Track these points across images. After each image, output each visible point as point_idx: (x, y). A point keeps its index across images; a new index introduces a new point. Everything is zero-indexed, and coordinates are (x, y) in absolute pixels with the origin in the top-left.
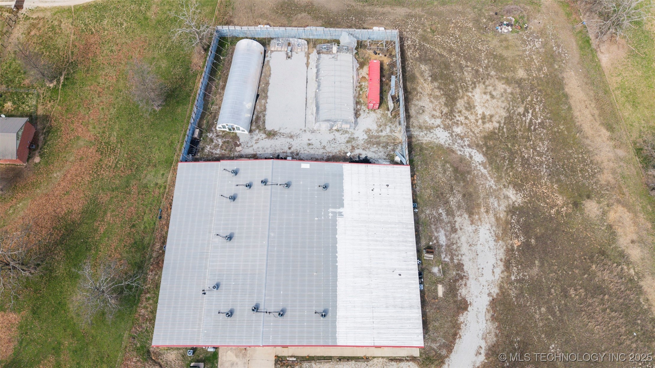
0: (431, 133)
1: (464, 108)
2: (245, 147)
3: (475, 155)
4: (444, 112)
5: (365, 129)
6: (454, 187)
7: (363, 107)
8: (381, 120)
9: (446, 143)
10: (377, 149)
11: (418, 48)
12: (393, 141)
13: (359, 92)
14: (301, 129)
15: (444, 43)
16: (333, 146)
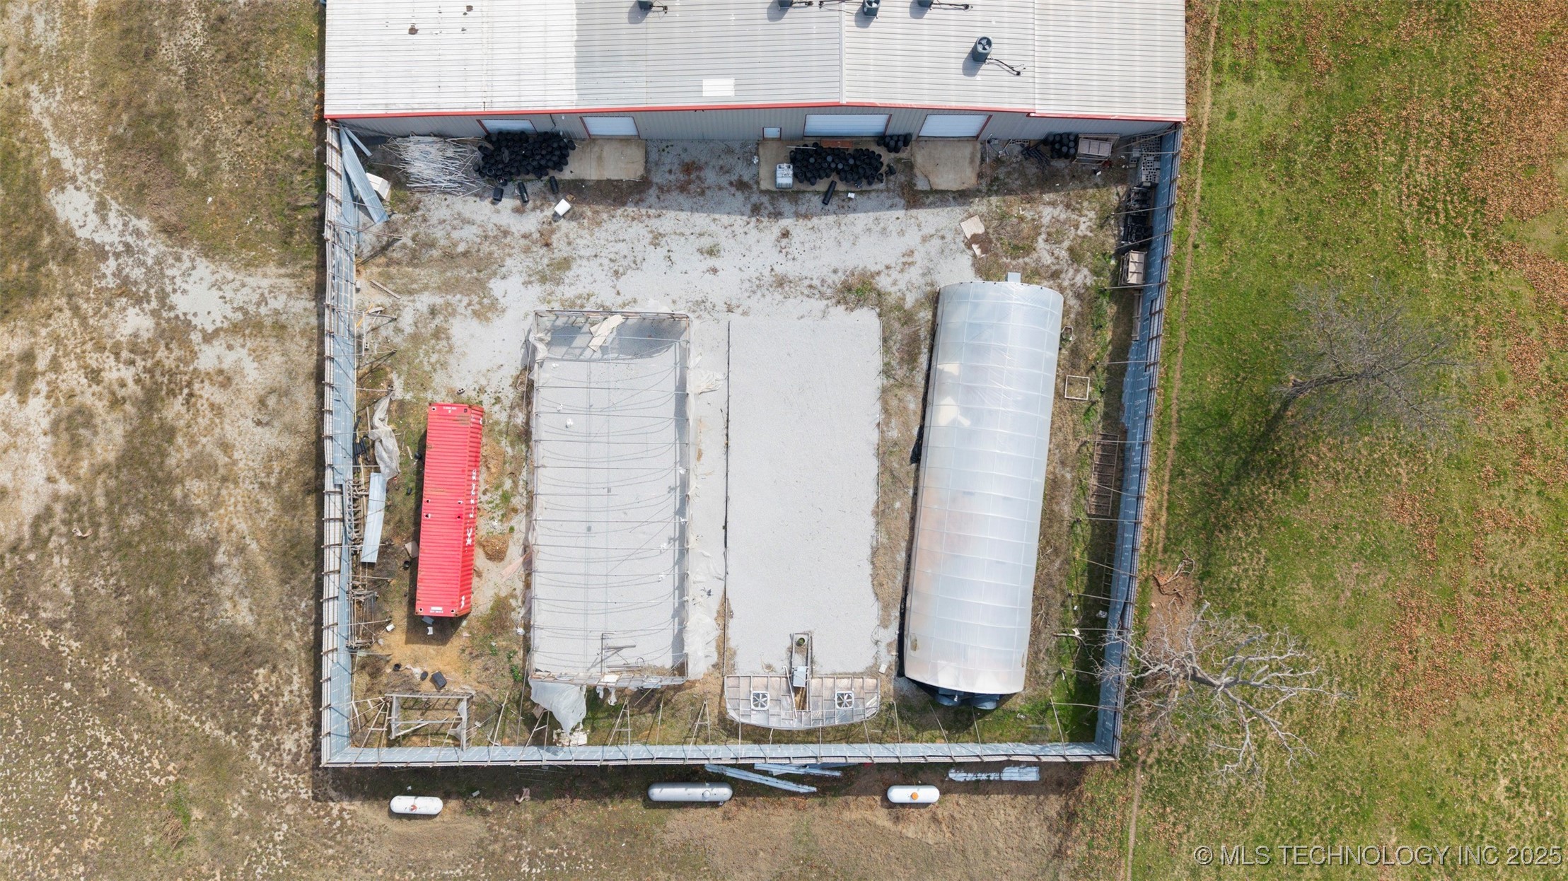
0: (241, 309)
1: (98, 421)
2: (949, 237)
3: (86, 215)
4: (180, 399)
5: (497, 322)
6: (182, 88)
7: (503, 417)
8: (434, 358)
9: (187, 264)
10: (456, 235)
11: (255, 714)
12: (393, 270)
13: (515, 483)
14: (745, 313)
15: (139, 744)
16: (621, 247)
